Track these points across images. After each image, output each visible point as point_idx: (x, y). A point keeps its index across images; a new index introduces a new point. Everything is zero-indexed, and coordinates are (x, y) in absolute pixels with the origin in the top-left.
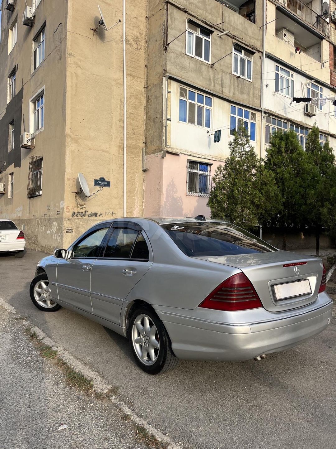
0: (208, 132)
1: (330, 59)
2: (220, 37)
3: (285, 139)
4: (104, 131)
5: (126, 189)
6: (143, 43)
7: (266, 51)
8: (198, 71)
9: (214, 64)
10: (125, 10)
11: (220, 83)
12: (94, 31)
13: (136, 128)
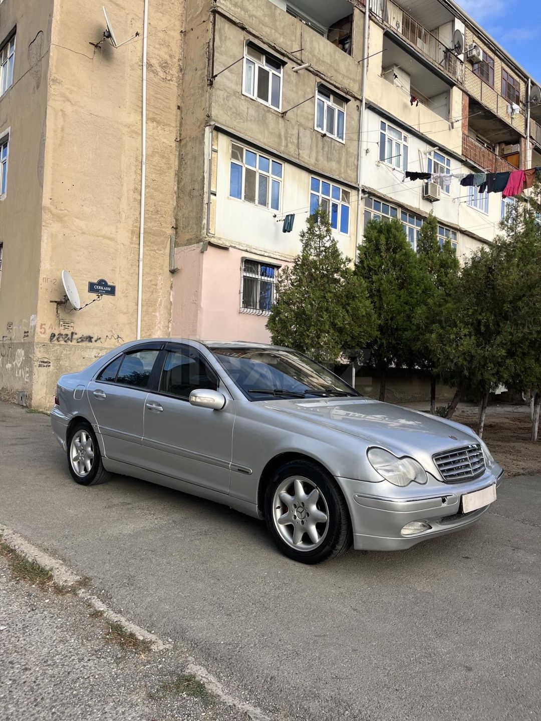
0: (275, 216)
1: (463, 116)
2: (297, 72)
3: (385, 232)
4: (108, 206)
5: (142, 300)
6: (175, 71)
7: (366, 99)
8: (262, 121)
9: (286, 112)
10: (148, 18)
11: (296, 141)
12: (96, 46)
13: (161, 203)
